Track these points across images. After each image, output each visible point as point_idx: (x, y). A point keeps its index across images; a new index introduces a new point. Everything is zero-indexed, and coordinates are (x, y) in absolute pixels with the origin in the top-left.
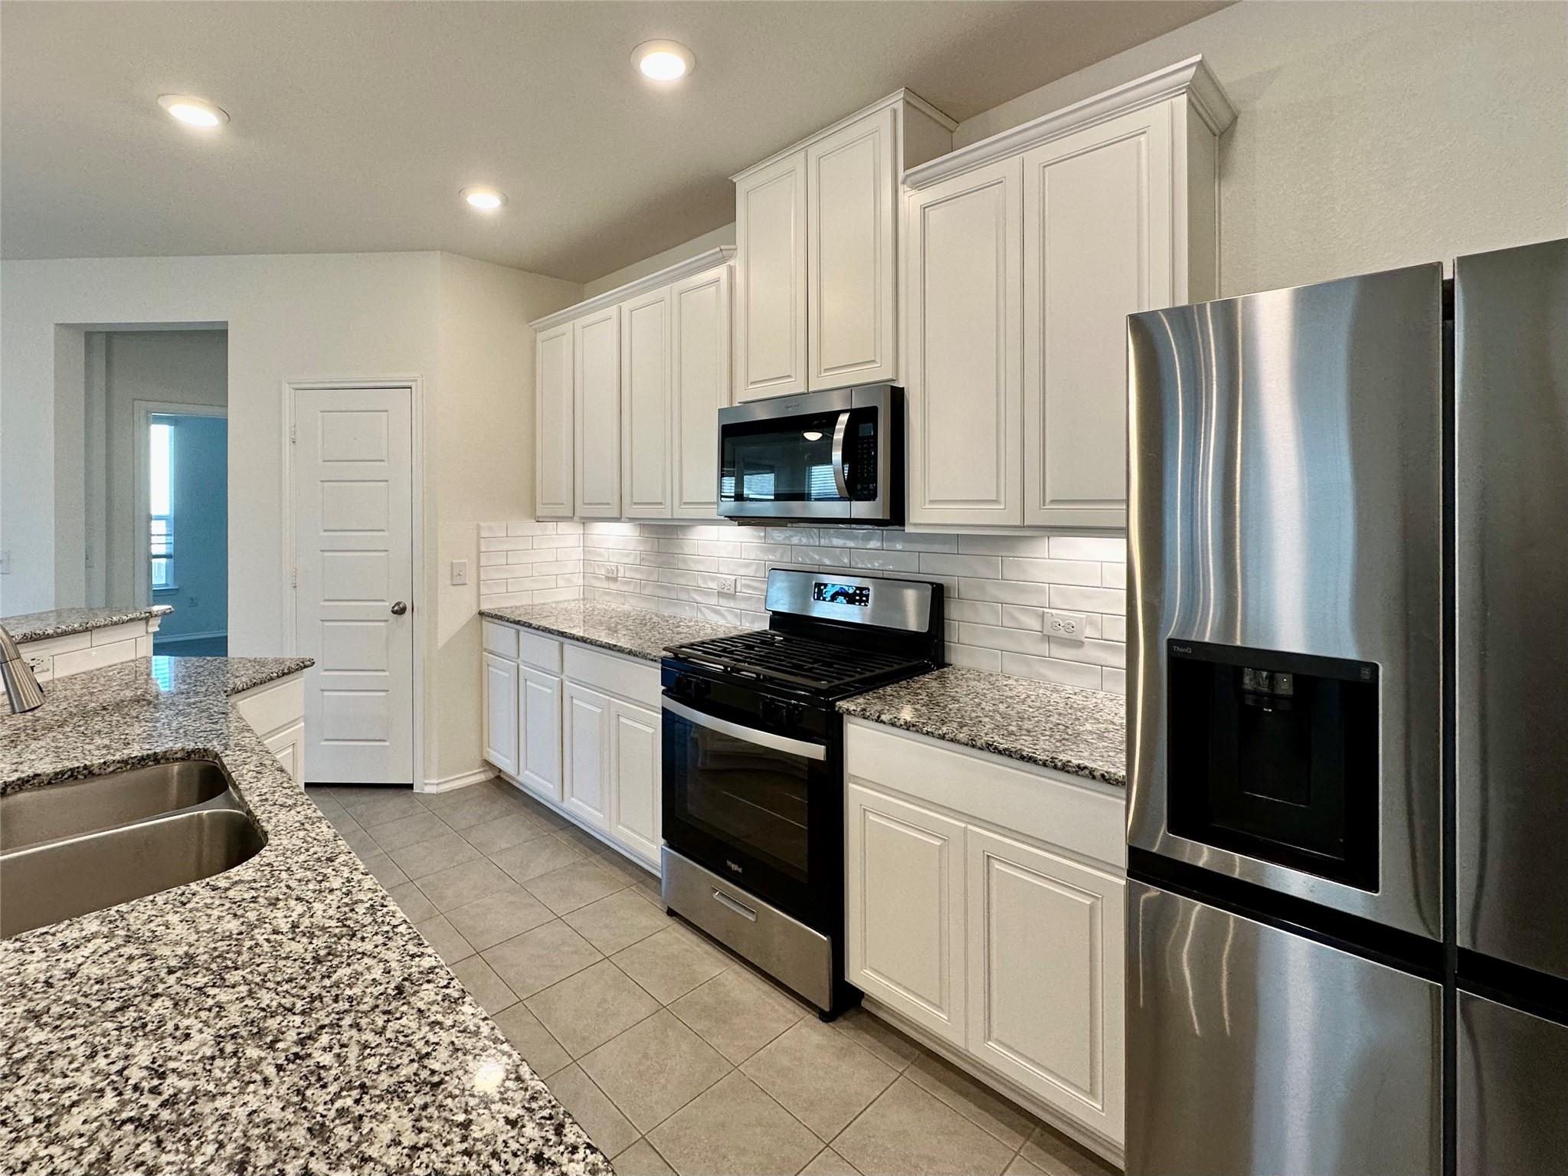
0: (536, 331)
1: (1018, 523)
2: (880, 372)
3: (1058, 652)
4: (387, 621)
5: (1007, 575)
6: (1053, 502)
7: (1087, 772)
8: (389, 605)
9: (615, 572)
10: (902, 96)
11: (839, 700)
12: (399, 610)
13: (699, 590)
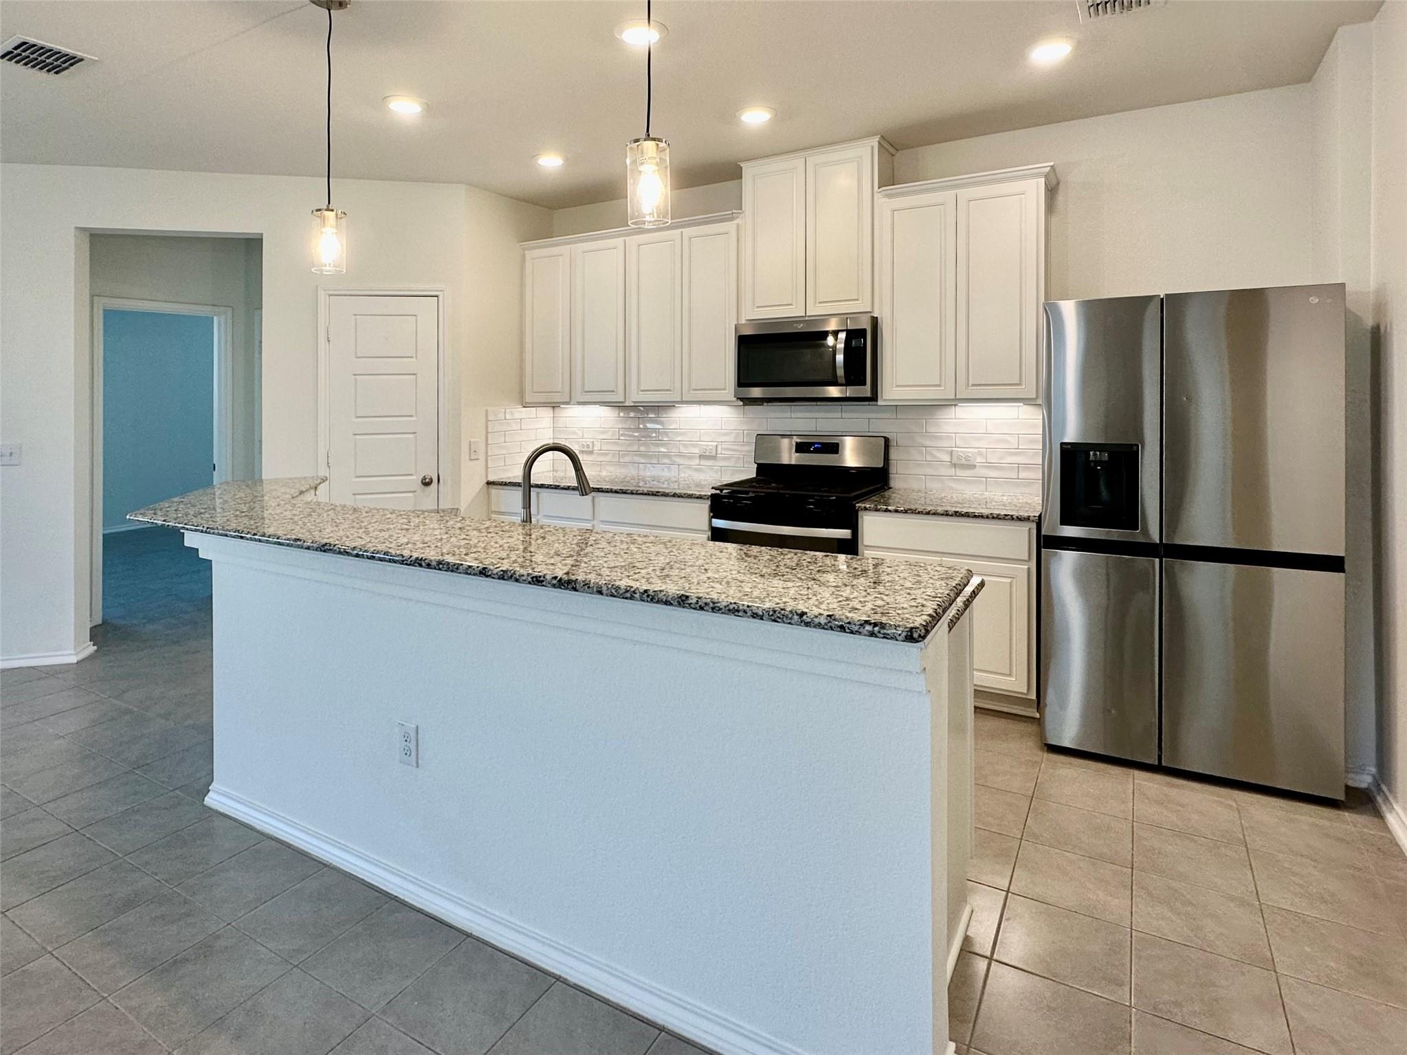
0: (524, 250)
1: (953, 397)
2: (862, 306)
3: (960, 473)
4: (415, 492)
5: (929, 430)
6: (973, 385)
7: (1009, 517)
8: (417, 479)
9: (591, 447)
10: (878, 139)
11: (858, 503)
12: (426, 483)
13: (680, 455)
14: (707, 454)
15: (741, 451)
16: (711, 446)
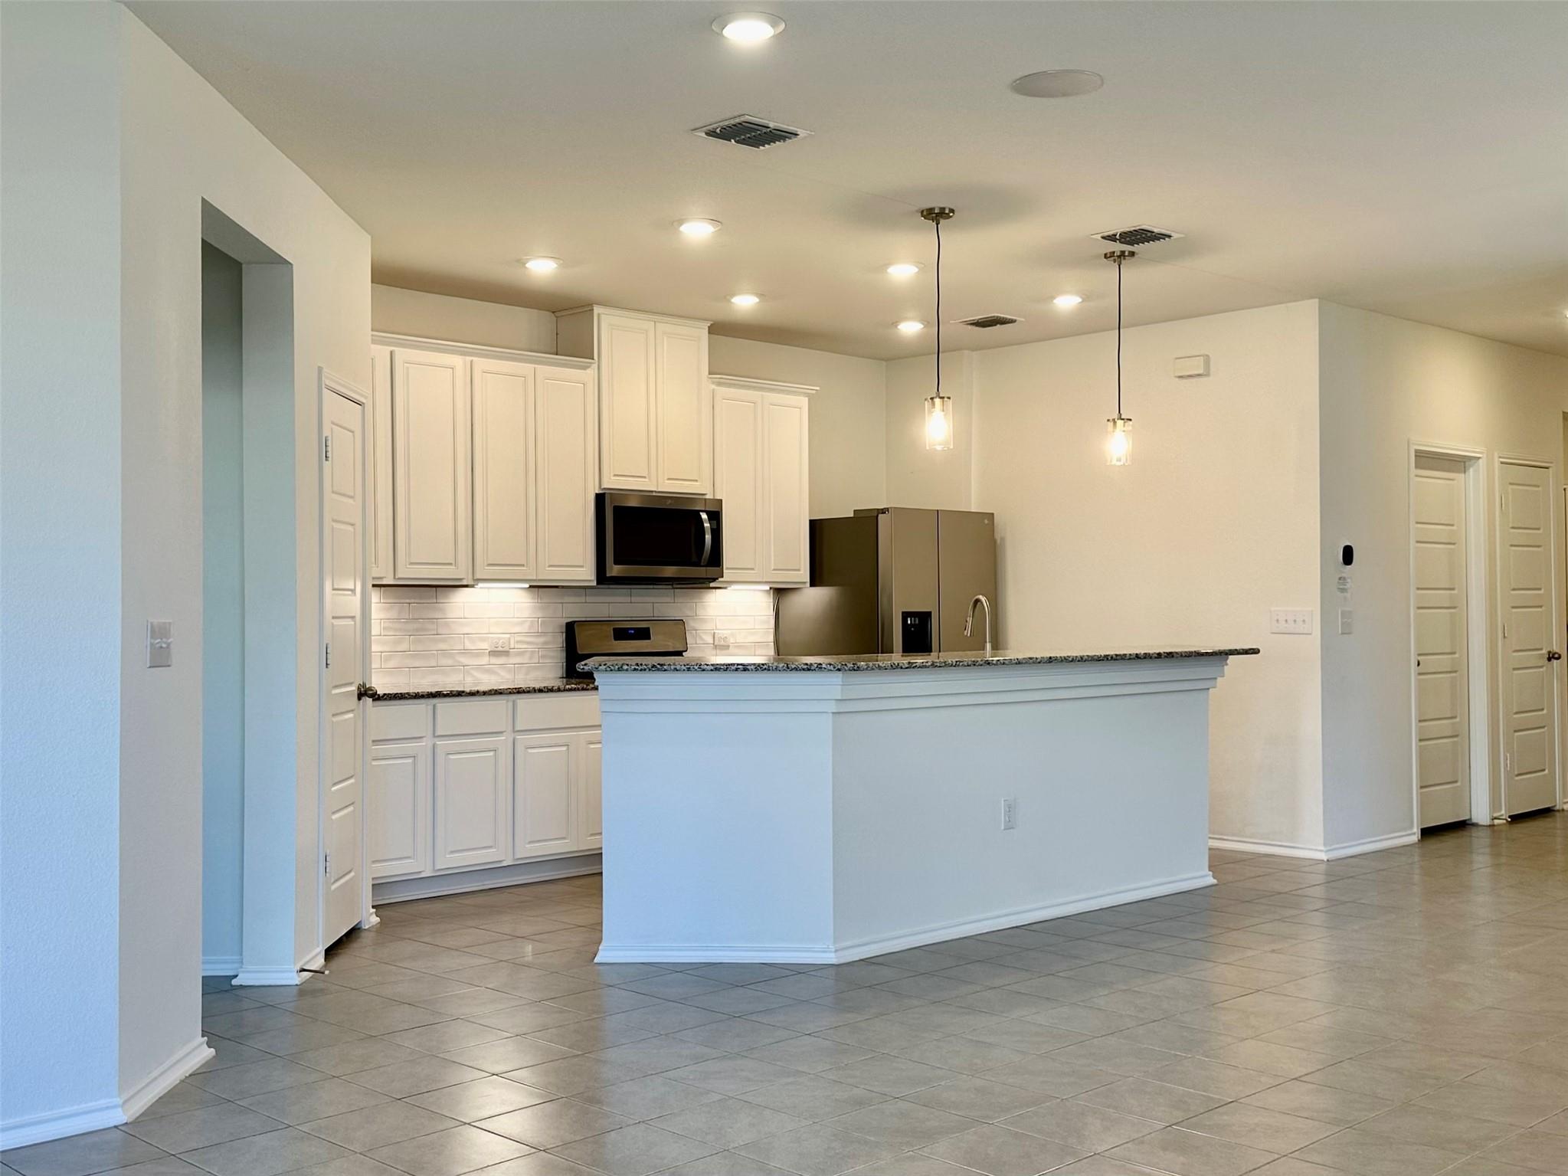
2: (702, 488)
5: (698, 613)
6: (774, 570)
10: (709, 325)
14: (500, 649)
15: (537, 644)
16: (504, 638)
